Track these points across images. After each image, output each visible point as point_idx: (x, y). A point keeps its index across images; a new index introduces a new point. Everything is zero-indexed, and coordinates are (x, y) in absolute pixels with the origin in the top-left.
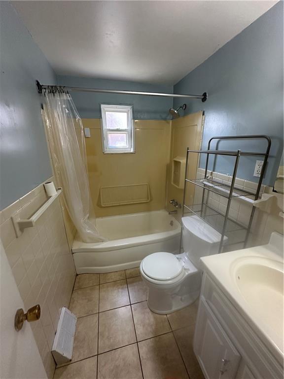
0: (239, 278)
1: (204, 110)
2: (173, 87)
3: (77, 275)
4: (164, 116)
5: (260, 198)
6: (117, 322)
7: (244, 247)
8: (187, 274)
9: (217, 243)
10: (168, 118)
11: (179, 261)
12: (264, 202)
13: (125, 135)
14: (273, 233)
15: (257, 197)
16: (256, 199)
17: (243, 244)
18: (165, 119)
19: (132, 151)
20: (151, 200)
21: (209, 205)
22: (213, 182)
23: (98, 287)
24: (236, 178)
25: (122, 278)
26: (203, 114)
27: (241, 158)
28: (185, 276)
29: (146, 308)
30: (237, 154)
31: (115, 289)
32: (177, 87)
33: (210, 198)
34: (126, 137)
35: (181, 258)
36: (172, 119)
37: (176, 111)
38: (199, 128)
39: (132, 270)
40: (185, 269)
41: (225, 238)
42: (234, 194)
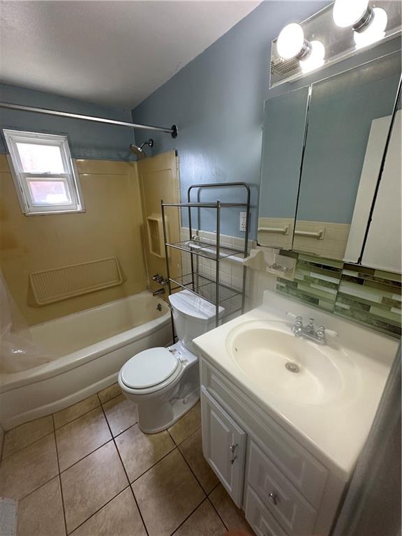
0: (236, 350)
1: (177, 149)
2: (130, 112)
3: (6, 432)
4: (124, 155)
5: (249, 255)
6: (94, 472)
7: (243, 313)
8: (184, 367)
9: (213, 317)
10: (131, 158)
11: (173, 354)
12: (253, 258)
13: (62, 183)
14: (265, 292)
15: (246, 254)
16: (245, 257)
17: (241, 311)
18: (126, 160)
19: (79, 208)
20: (124, 281)
21: (200, 273)
22: (201, 244)
23: (52, 435)
24: (220, 235)
25: (93, 406)
26: (176, 155)
27: (222, 210)
28: (183, 370)
29: (137, 434)
30: (217, 206)
31: (84, 428)
32: (138, 112)
33: (200, 264)
34: (65, 187)
35: (175, 350)
36: (137, 160)
37: (139, 149)
38: (173, 173)
39: (110, 389)
40: (182, 362)
41: (221, 309)
42: (221, 254)
